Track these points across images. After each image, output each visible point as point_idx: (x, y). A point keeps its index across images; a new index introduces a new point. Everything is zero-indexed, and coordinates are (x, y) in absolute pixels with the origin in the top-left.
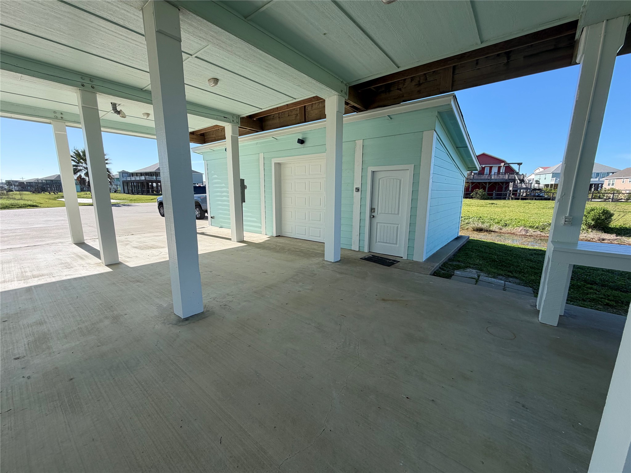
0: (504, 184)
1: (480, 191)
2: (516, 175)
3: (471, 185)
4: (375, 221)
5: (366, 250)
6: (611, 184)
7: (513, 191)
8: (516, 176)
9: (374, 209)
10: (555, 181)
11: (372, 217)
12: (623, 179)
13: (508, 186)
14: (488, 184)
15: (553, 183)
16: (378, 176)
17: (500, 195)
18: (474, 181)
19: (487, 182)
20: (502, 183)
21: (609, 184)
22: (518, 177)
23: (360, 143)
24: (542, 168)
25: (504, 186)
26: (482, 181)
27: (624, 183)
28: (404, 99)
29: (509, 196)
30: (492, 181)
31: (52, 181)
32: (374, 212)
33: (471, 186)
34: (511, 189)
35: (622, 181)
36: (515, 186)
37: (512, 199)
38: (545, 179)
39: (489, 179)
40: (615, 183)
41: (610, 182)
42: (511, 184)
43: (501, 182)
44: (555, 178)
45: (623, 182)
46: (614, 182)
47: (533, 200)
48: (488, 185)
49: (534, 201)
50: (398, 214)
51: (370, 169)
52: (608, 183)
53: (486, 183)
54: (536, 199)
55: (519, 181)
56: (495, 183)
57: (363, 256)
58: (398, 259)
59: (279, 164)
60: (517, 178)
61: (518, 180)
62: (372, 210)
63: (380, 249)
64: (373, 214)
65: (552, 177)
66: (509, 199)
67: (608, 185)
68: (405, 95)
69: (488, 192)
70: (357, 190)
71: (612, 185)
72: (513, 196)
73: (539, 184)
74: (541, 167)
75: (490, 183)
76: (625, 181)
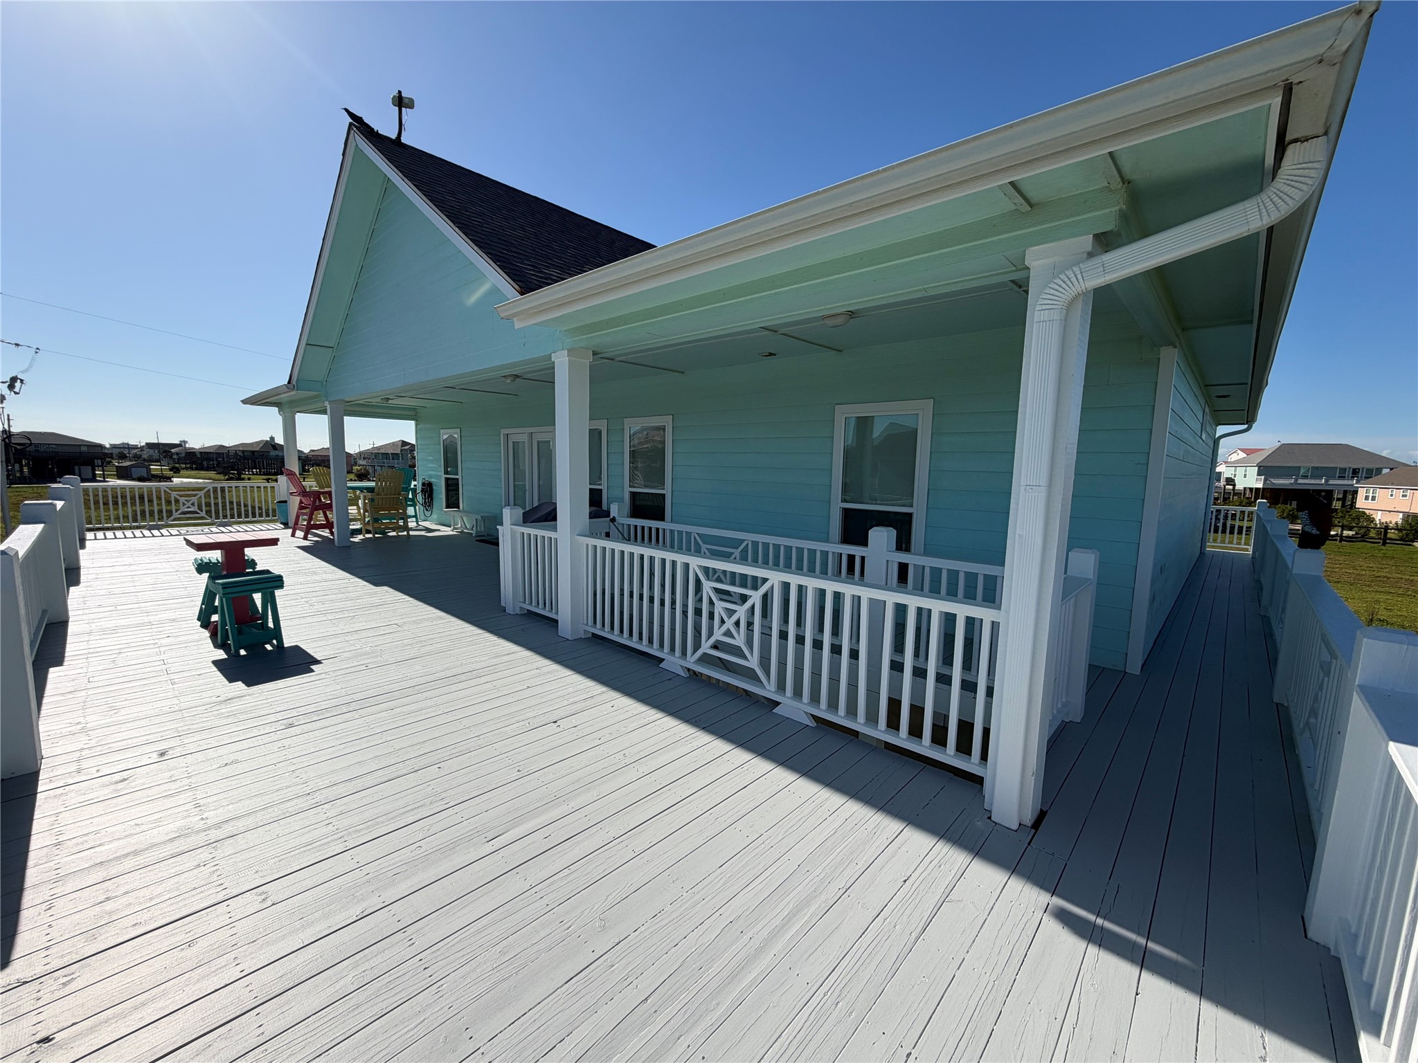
6: (1370, 498)
10: (1264, 483)
12: (1390, 490)
15: (1260, 485)
21: (1366, 496)
24: (1243, 450)
27: (1393, 497)
31: (253, 452)
35: (1390, 493)
38: (1245, 476)
40: (1377, 495)
41: (1369, 493)
44: (1263, 477)
45: (1392, 495)
46: (1376, 493)
52: (1365, 494)
65: (1258, 475)
67: (1365, 499)
71: (1372, 500)
73: (1234, 485)
74: (1239, 449)
76: (1394, 493)
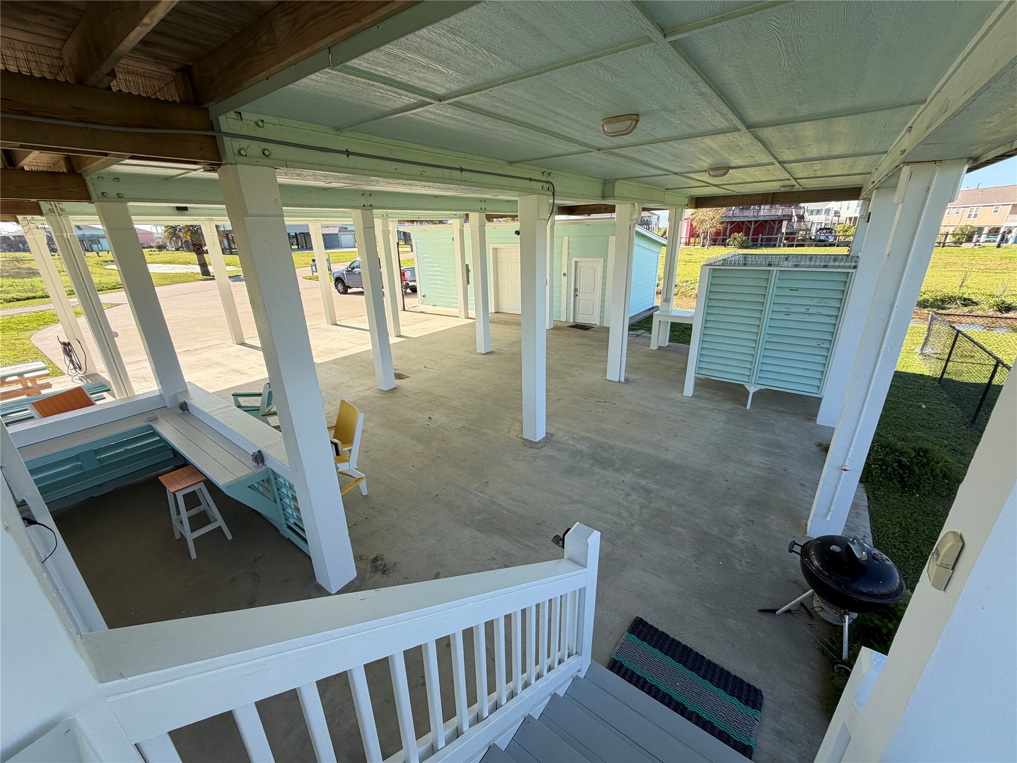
0: (777, 223)
1: (740, 236)
2: (793, 208)
3: (729, 225)
4: (578, 298)
5: (571, 321)
7: (787, 233)
8: (793, 210)
9: (577, 289)
11: (575, 295)
13: (780, 227)
14: (753, 223)
16: (579, 265)
17: (769, 240)
18: (734, 220)
19: (752, 221)
20: (774, 221)
22: (796, 212)
23: (566, 239)
25: (776, 226)
26: (745, 220)
28: (596, 212)
29: (781, 241)
30: (761, 219)
32: (577, 291)
33: (729, 228)
34: (784, 230)
36: (790, 225)
37: (784, 246)
39: (754, 216)
42: (785, 223)
43: (772, 221)
47: (811, 246)
48: (754, 225)
49: (813, 248)
50: (594, 293)
51: (574, 259)
53: (750, 222)
54: (816, 246)
55: (796, 219)
56: (766, 222)
57: (569, 325)
58: (593, 326)
59: (496, 249)
60: (794, 214)
61: (795, 217)
62: (576, 290)
63: (581, 320)
64: (576, 293)
66: (780, 246)
68: (597, 210)
69: (752, 236)
70: (565, 275)
72: (785, 242)
75: (756, 222)
